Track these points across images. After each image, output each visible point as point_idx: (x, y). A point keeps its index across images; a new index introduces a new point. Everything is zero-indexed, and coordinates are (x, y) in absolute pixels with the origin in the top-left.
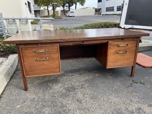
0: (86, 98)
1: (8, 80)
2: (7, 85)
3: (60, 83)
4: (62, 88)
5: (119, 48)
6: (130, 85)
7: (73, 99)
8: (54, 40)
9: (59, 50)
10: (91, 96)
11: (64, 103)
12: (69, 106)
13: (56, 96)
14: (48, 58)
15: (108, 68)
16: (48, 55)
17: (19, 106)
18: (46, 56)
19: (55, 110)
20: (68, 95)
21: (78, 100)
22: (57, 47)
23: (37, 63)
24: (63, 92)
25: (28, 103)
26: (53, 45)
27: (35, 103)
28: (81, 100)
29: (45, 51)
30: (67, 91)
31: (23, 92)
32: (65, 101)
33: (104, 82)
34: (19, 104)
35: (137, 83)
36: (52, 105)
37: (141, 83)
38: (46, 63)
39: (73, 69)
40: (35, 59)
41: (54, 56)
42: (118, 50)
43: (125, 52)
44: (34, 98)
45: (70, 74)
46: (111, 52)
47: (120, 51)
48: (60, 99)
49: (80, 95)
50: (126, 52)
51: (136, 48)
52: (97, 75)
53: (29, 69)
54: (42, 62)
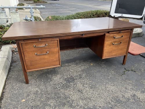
0: (86, 87)
2: (6, 79)
3: (58, 74)
4: (62, 80)
5: (115, 40)
6: (123, 73)
7: (74, 89)
8: (54, 35)
9: (59, 44)
10: (90, 85)
11: (66, 94)
12: (71, 97)
13: (58, 87)
14: (48, 52)
15: (103, 58)
16: (48, 50)
17: (24, 100)
18: (46, 50)
19: (60, 102)
20: (69, 86)
21: (79, 91)
22: (56, 41)
23: (38, 58)
24: (63, 83)
25: (32, 96)
26: (53, 40)
27: (39, 96)
28: (82, 90)
29: (46, 45)
30: (67, 82)
31: (25, 85)
32: (67, 92)
34: (23, 99)
35: (129, 71)
36: (56, 97)
38: (46, 57)
39: (69, 59)
41: (54, 50)
42: (114, 42)
43: (119, 43)
44: (37, 91)
46: (107, 43)
47: (115, 42)
48: (62, 90)
49: (79, 86)
50: (121, 43)
51: (129, 38)
52: (92, 65)
53: (29, 63)
54: (43, 56)
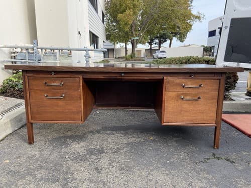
0: (113, 167)
1: (16, 129)
3: (85, 141)
4: (83, 149)
6: (203, 160)
7: (90, 165)
9: (81, 84)
10: (123, 166)
11: (72, 169)
12: (77, 173)
13: (67, 157)
14: (63, 96)
15: (164, 124)
16: (65, 91)
17: (8, 161)
18: (62, 92)
19: (53, 176)
20: (87, 159)
21: (97, 169)
22: (78, 80)
23: (48, 102)
24: (81, 154)
25: (23, 159)
26: (72, 76)
27: (31, 162)
28: (101, 169)
30: (87, 154)
32: (74, 166)
33: (157, 150)
34: (9, 159)
36: (53, 168)
37: (227, 160)
38: (61, 103)
40: (46, 95)
42: (183, 94)
43: (196, 98)
44: (35, 156)
45: (109, 132)
46: (169, 95)
47: (186, 95)
48: (70, 163)
49: (104, 162)
50: (199, 98)
51: (219, 92)
52: (152, 138)
53: (36, 109)
